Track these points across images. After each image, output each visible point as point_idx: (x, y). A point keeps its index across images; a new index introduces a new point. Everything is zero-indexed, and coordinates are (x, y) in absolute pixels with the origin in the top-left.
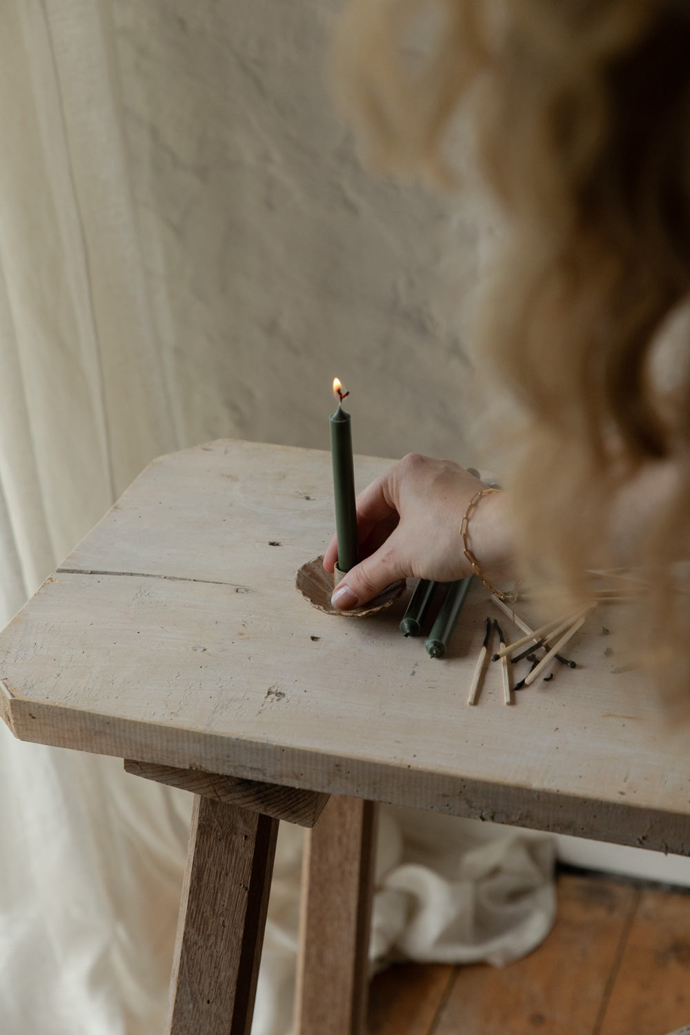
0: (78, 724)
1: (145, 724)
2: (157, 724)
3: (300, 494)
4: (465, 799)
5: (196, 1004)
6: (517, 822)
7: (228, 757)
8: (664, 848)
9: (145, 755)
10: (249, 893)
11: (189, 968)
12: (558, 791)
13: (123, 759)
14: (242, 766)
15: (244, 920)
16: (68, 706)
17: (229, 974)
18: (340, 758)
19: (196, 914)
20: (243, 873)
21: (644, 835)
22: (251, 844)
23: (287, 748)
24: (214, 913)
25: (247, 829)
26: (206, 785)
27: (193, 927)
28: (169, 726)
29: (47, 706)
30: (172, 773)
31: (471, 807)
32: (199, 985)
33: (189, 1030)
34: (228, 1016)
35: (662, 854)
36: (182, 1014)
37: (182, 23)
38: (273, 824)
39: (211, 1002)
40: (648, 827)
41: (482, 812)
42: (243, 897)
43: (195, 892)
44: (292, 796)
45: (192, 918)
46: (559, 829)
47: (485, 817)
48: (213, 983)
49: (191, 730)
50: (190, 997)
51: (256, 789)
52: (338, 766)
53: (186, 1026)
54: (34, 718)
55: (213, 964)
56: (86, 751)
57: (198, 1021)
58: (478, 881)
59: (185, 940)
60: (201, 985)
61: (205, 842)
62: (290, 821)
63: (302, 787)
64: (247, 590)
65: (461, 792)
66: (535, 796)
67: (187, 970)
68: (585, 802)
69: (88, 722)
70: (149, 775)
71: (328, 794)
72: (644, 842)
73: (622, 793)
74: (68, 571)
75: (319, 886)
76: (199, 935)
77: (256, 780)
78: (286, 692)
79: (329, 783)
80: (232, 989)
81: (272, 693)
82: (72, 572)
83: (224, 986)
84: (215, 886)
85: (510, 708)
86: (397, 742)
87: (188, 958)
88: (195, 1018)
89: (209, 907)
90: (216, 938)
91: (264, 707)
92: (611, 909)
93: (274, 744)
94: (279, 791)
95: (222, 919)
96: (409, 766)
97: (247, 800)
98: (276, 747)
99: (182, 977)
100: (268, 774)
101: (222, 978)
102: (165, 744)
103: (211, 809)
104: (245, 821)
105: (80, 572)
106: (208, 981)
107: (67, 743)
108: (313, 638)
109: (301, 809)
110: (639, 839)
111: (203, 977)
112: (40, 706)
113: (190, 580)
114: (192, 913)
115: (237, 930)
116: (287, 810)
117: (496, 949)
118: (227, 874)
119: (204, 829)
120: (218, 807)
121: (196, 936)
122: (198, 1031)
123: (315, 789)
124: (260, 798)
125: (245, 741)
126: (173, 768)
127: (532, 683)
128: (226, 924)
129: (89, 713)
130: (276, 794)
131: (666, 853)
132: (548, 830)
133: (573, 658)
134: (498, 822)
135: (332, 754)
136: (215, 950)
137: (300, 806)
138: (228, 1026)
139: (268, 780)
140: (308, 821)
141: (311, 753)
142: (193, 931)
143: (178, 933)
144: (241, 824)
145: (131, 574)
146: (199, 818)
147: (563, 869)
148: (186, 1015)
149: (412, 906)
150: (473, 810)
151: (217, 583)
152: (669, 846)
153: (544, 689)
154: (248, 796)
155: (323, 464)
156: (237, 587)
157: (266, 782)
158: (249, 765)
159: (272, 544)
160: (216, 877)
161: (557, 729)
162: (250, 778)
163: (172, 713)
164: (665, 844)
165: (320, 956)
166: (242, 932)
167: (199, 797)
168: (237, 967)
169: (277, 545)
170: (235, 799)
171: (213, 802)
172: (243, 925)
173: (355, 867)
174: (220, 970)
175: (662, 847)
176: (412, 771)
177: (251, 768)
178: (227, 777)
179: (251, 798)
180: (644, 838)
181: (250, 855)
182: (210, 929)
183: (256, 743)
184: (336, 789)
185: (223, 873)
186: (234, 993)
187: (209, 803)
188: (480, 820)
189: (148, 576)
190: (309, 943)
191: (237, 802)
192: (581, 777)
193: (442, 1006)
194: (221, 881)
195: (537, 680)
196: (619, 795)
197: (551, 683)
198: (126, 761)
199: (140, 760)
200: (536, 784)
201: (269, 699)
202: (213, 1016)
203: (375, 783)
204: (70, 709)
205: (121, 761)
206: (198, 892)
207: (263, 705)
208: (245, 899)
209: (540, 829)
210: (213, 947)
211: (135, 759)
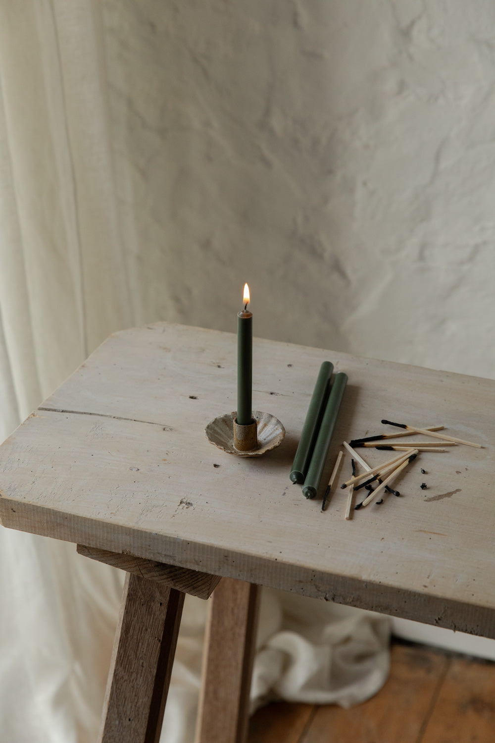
0: (45, 518)
1: (92, 520)
2: (100, 520)
3: (214, 363)
4: (315, 585)
5: (121, 721)
6: (350, 603)
7: (149, 546)
8: (453, 627)
9: (91, 542)
10: (161, 643)
11: (117, 696)
12: (380, 582)
13: (76, 544)
14: (159, 553)
15: (157, 663)
16: (38, 505)
17: (145, 700)
18: (228, 551)
19: (124, 657)
20: (157, 630)
21: (440, 617)
22: (164, 610)
23: (191, 542)
24: (136, 656)
25: (161, 599)
26: (134, 565)
27: (121, 666)
28: (109, 522)
29: (24, 504)
30: (110, 556)
31: (318, 590)
32: (123, 707)
33: (115, 739)
34: (143, 730)
35: (452, 631)
36: (111, 727)
37: (153, 26)
38: (180, 596)
39: (131, 719)
40: (443, 611)
41: (326, 594)
42: (157, 646)
43: (123, 641)
44: (194, 576)
45: (120, 659)
46: (380, 609)
47: (328, 598)
48: (133, 707)
49: (124, 526)
50: (117, 716)
51: (168, 570)
52: (227, 557)
53: (113, 736)
54: (14, 511)
55: (134, 693)
56: (50, 537)
57: (122, 733)
58: (334, 646)
59: (115, 675)
60: (125, 707)
61: (132, 606)
62: (191, 594)
63: (201, 570)
64: (171, 429)
65: (312, 580)
66: (364, 585)
67: (115, 696)
68: (399, 592)
69: (52, 516)
70: (94, 556)
71: (220, 577)
72: (439, 621)
73: (425, 586)
74: (46, 409)
75: (217, 642)
76: (125, 672)
77: (169, 564)
78: (193, 502)
79: (220, 569)
80: (147, 711)
81: (183, 502)
82: (49, 410)
83: (141, 709)
84: (137, 639)
85: (349, 522)
86: (269, 542)
87: (116, 688)
88: (120, 730)
89: (133, 653)
90: (137, 675)
91: (177, 512)
92: (429, 671)
93: (182, 539)
94: (184, 573)
95: (141, 661)
96: (276, 560)
97: (162, 577)
98: (183, 541)
99: (112, 701)
100: (177, 560)
101: (140, 703)
102: (105, 535)
103: (137, 582)
104: (161, 592)
105: (55, 410)
106: (130, 705)
107: (37, 531)
108: (215, 466)
109: (199, 586)
110: (436, 620)
111: (127, 702)
112: (19, 504)
113: (132, 420)
114: (121, 656)
115: (152, 670)
116: (190, 586)
117: (345, 695)
118: (146, 630)
119: (131, 598)
120: (143, 581)
121: (123, 672)
122: (121, 740)
123: (209, 572)
124: (171, 577)
125: (162, 536)
126: (111, 552)
127: (367, 505)
128: (144, 665)
129: (53, 510)
130: (183, 575)
131: (454, 631)
132: (372, 610)
133: (398, 489)
134: (337, 603)
135: (222, 548)
136: (136, 683)
137: (199, 584)
138: (142, 738)
139: (177, 564)
140: (204, 595)
141: (208, 546)
142: (121, 669)
143: (110, 669)
144: (158, 594)
145: (91, 414)
146: (129, 589)
147: (396, 641)
148: (113, 728)
149: (286, 661)
150: (320, 593)
151: (150, 423)
152: (457, 625)
153: (376, 510)
154: (163, 575)
155: (231, 343)
156: (165, 427)
157: (175, 565)
158: (164, 553)
159: (192, 398)
160: (139, 632)
161: (383, 538)
162: (164, 562)
163: (111, 513)
164: (454, 624)
165: (215, 693)
166: (155, 671)
167: (129, 573)
168: (151, 696)
169: (195, 398)
170: (154, 576)
171: (138, 578)
172: (156, 666)
173: (242, 631)
174: (138, 697)
175: (452, 626)
176: (278, 562)
177: (165, 555)
178: (149, 560)
179: (165, 576)
180: (439, 619)
181: (163, 617)
182: (133, 668)
183: (170, 537)
184: (224, 573)
185: (144, 629)
186: (148, 715)
187: (136, 578)
188: (325, 600)
189: (102, 415)
190: (208, 683)
191: (155, 579)
192: (397, 573)
193: (304, 734)
194: (142, 634)
195: (371, 503)
196: (424, 588)
197: (382, 506)
198: (79, 546)
199: (87, 545)
200: (365, 577)
201: (181, 507)
202: (132, 729)
203: (251, 570)
204: (40, 507)
205: (75, 545)
206: (125, 642)
207: (176, 511)
208: (158, 648)
209: (367, 609)
210: (134, 681)
211: (84, 544)
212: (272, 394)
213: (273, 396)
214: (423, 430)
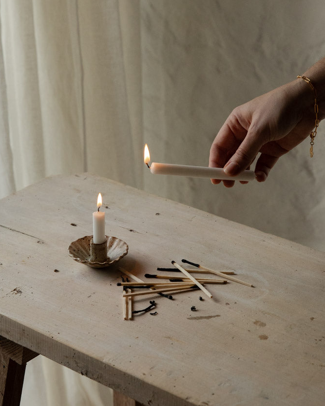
4: (75, 361)
6: (97, 379)
10: (4, 397)
12: (114, 365)
18: (25, 326)
20: (2, 386)
21: (151, 400)
22: (6, 371)
23: (4, 316)
25: (4, 363)
31: (77, 366)
40: (153, 395)
41: (82, 369)
46: (114, 387)
47: (83, 373)
52: (24, 331)
63: (10, 339)
64: (43, 243)
65: (73, 357)
66: (104, 366)
68: (125, 375)
72: (151, 403)
73: (144, 374)
78: (22, 291)
79: (20, 339)
81: (16, 290)
86: (56, 325)
91: (7, 295)
96: (53, 337)
108: (56, 271)
109: (17, 353)
110: (148, 401)
113: (21, 233)
116: (11, 353)
123: (15, 341)
134: (89, 377)
135: (21, 323)
140: (20, 361)
141: (13, 321)
144: (2, 359)
150: (78, 368)
151: (32, 237)
156: (40, 240)
159: (73, 225)
161: (137, 338)
169: (75, 225)
176: (53, 340)
181: (5, 377)
184: (23, 343)
188: (81, 374)
189: (4, 227)
196: (142, 375)
200: (105, 360)
201: (12, 293)
203: (38, 343)
208: (2, 400)
209: (106, 386)
212: (131, 231)
213: (132, 232)
214: (217, 272)
